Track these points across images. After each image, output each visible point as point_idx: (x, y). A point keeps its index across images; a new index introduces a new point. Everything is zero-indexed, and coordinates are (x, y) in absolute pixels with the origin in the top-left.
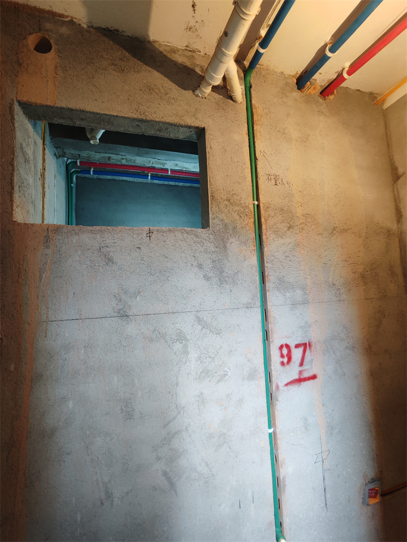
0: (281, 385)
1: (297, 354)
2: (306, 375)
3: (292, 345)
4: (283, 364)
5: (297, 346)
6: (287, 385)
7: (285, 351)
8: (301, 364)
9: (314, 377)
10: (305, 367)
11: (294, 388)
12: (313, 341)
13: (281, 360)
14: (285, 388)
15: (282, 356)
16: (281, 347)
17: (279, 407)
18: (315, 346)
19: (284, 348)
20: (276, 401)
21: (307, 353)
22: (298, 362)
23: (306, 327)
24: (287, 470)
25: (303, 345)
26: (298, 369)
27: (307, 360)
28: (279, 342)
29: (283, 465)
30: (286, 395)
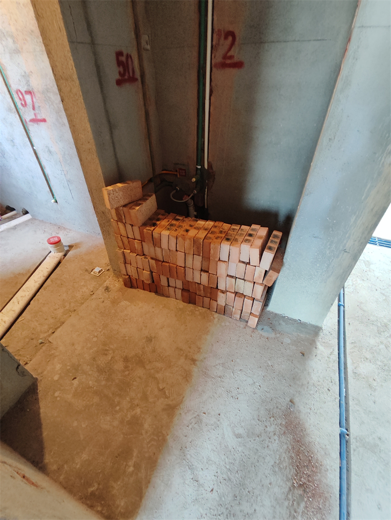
0: (28, 120)
1: (28, 98)
2: (39, 117)
3: (23, 92)
4: (22, 104)
5: (27, 92)
6: (32, 121)
7: (21, 97)
8: (34, 109)
9: (44, 120)
10: (37, 111)
11: (35, 125)
12: (35, 90)
13: (21, 102)
14: (31, 123)
15: (20, 99)
16: (17, 91)
17: (32, 135)
18: (38, 95)
19: (19, 93)
20: (29, 130)
21: (34, 100)
22: (31, 106)
23: (26, 76)
24: (48, 171)
25: (29, 92)
26: (33, 112)
27: (36, 105)
28: (14, 87)
29: (45, 167)
30: (33, 128)
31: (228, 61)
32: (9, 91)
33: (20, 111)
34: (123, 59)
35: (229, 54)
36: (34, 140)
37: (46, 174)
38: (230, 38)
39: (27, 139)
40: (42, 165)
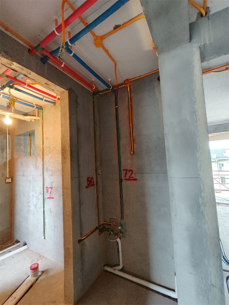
0: (46, 198)
1: (50, 190)
2: (51, 197)
3: (49, 188)
4: (46, 192)
5: (50, 188)
6: (47, 198)
7: (47, 189)
8: (50, 194)
9: (53, 198)
10: (51, 194)
11: (49, 199)
12: (54, 187)
14: (47, 199)
15: (46, 190)
16: (46, 187)
17: (45, 203)
18: (54, 189)
19: (47, 188)
20: (45, 201)
21: (52, 190)
22: (50, 193)
23: (52, 183)
24: (46, 221)
25: (51, 188)
26: (49, 194)
27: (52, 192)
28: (46, 185)
29: (46, 219)
30: (47, 201)
31: (131, 178)
32: (43, 187)
33: (44, 194)
34: (90, 179)
35: (131, 176)
36: (45, 206)
37: (45, 222)
38: (131, 172)
39: (43, 205)
40: (45, 217)
